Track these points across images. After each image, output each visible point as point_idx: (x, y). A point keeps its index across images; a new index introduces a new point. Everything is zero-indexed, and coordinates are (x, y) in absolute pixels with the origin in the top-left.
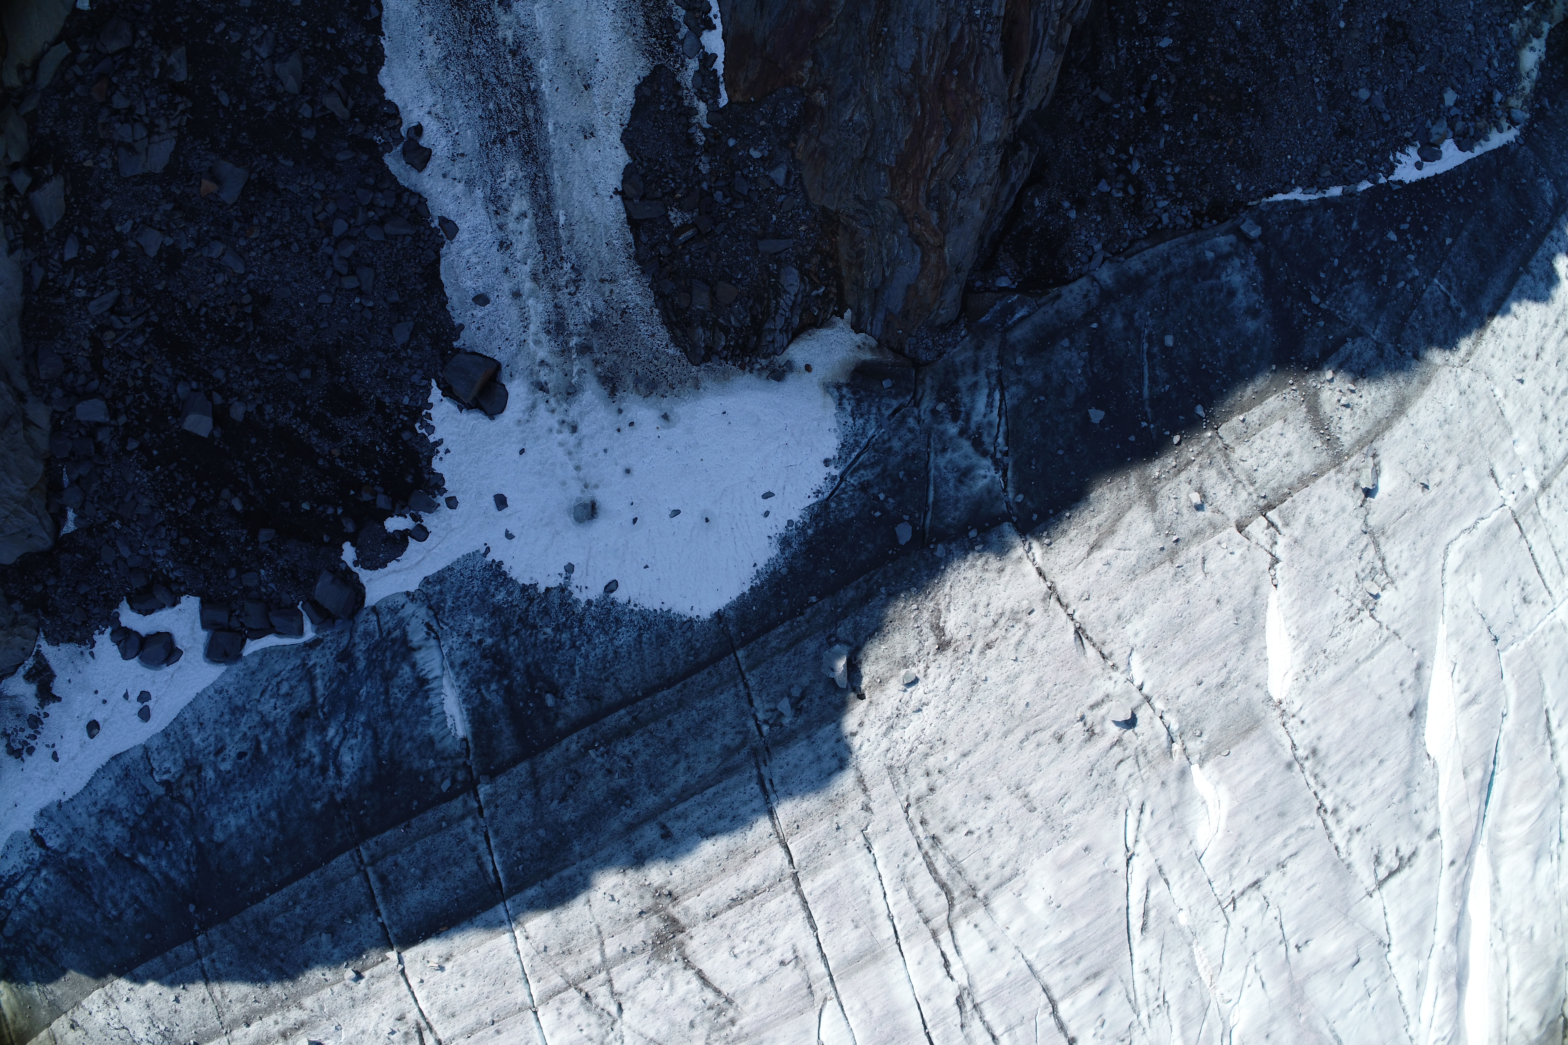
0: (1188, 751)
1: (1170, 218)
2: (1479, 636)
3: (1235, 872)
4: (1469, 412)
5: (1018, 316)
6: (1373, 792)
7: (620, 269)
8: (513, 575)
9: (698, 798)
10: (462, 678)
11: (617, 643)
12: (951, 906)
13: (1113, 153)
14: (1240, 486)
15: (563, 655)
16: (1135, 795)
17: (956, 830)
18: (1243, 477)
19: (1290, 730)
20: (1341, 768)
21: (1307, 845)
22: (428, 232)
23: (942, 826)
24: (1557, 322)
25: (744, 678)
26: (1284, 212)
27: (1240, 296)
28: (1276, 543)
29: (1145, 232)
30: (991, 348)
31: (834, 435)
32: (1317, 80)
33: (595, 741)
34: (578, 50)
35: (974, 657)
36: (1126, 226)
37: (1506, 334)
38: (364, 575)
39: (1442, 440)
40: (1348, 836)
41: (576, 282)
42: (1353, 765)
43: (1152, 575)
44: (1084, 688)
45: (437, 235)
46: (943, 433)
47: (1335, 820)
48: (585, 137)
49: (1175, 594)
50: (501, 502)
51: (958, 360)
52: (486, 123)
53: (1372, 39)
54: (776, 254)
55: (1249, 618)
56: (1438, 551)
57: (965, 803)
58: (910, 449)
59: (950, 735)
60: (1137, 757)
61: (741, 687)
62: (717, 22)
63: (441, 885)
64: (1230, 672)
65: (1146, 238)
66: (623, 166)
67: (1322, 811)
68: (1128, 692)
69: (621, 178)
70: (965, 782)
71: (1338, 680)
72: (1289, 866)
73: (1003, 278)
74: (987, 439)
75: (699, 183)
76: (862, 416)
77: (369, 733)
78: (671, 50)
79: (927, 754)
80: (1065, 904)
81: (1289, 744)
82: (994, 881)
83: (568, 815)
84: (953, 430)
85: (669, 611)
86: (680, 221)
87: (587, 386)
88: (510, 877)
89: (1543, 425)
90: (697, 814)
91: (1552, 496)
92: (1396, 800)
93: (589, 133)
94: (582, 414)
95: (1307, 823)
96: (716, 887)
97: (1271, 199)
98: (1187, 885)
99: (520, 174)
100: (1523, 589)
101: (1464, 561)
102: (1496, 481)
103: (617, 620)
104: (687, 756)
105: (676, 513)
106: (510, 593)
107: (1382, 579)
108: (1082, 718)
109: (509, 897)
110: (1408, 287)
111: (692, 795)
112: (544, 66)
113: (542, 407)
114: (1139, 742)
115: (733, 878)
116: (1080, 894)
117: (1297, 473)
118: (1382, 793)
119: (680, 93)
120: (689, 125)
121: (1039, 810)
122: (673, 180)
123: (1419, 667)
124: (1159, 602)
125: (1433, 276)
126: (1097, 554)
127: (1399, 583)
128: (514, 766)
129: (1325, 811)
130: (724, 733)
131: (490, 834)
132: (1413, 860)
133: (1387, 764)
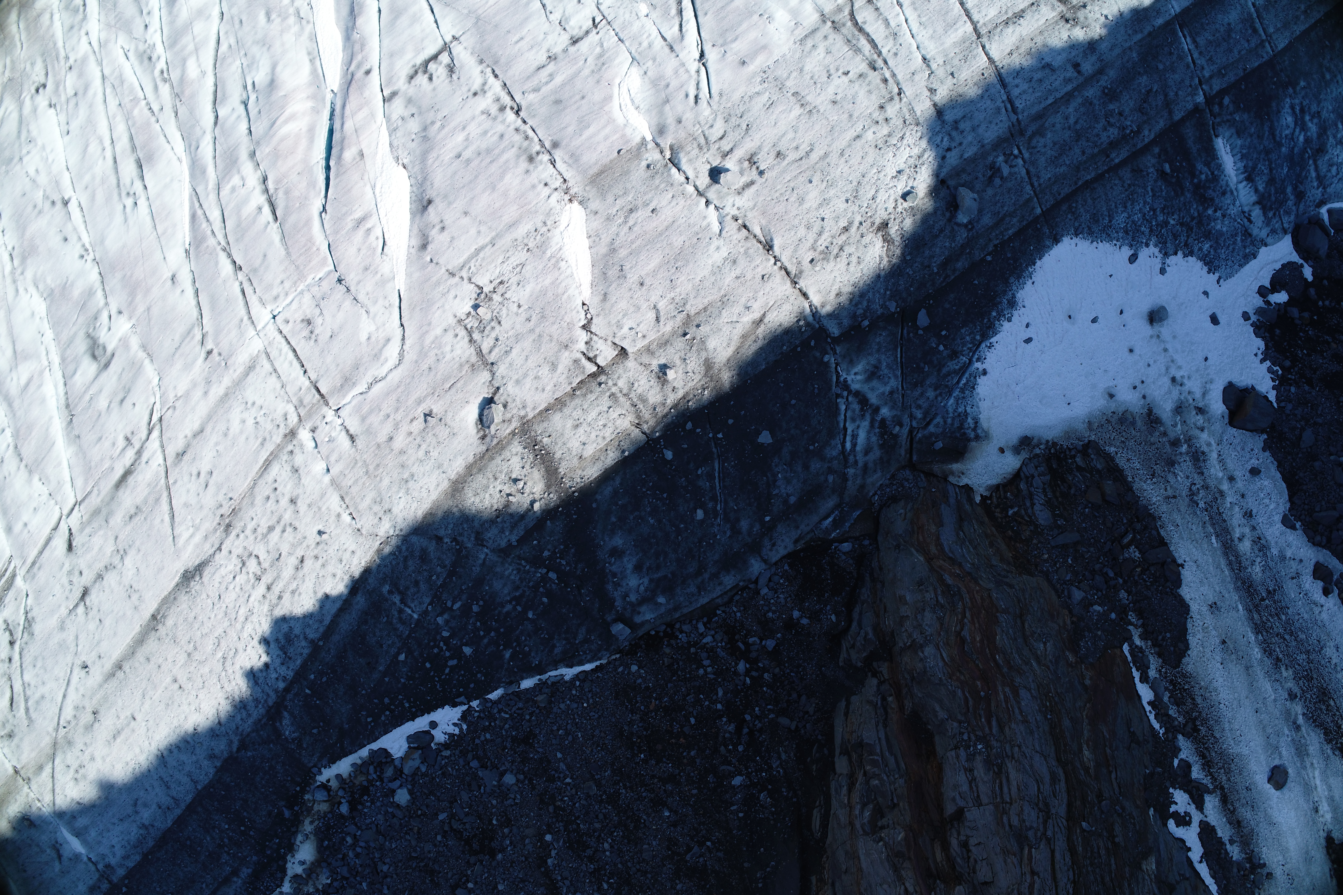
0: (658, 150)
1: (697, 628)
2: (359, 282)
3: (598, 50)
4: (380, 494)
5: (830, 519)
6: (464, 128)
7: (1164, 508)
8: (1200, 264)
9: (1058, 95)
10: (1224, 182)
11: (1125, 215)
12: (852, 14)
13: (766, 675)
14: (625, 391)
15: (1160, 203)
16: (705, 111)
17: (857, 76)
18: (622, 399)
19: (559, 177)
20: (502, 147)
21: (529, 77)
22: (1303, 517)
23: (869, 78)
24: (280, 598)
25: (1034, 192)
26: (585, 653)
27: (630, 566)
28: (586, 343)
29: (718, 612)
30: (852, 487)
31: (981, 396)
32: (568, 780)
33: (1133, 138)
34: (1236, 669)
35: (858, 219)
36: (738, 614)
37: (338, 577)
38: (1295, 258)
39: (410, 462)
40: (486, 88)
41: (1192, 494)
42: (489, 151)
43: (706, 301)
44: (761, 199)
45: (1295, 516)
46: (892, 408)
47: (502, 101)
48: (1215, 603)
49: (684, 287)
50: (1214, 320)
51: (879, 474)
52: (1283, 604)
53: (511, 831)
54: (1062, 533)
55: (610, 273)
56: (410, 356)
57: (853, 97)
58: (919, 390)
59: (872, 152)
60: (707, 143)
61: (1036, 184)
62: (1148, 708)
63: (1218, 26)
64: (625, 222)
65: (717, 608)
66: (1183, 586)
67: (516, 108)
68: (721, 198)
69: (1182, 577)
70: (856, 115)
71: (512, 225)
72: (544, 58)
73: (847, 550)
74: (856, 406)
75: (1125, 582)
76: (959, 415)
77: (1278, 139)
78: (1171, 682)
79: (889, 136)
80: (756, 17)
81: (559, 164)
82: (819, 35)
83: (1144, 80)
84: (885, 411)
85: (1092, 242)
86: (1131, 550)
87: (1170, 414)
88: (1174, 33)
89: (295, 494)
90: (1057, 83)
91: (282, 426)
92: (438, 124)
93: (1214, 607)
94: (1170, 392)
95: (531, 97)
96: (1036, 26)
97: (598, 663)
98: (645, 36)
99: (1250, 570)
100: (311, 332)
101: (381, 350)
102: (347, 431)
103: (1126, 232)
104: (1069, 128)
105: (1094, 321)
106: (1200, 249)
107: (472, 323)
108: (761, 173)
109: (1173, 18)
110: (449, 604)
111: (1062, 97)
112: (1257, 653)
113: (1198, 395)
114: (707, 156)
115: (1024, 33)
116: (745, 26)
117: (567, 411)
118: (455, 129)
119: (1157, 649)
120: (1143, 626)
121: (790, 94)
122: (1145, 581)
123: (424, 246)
124: (699, 278)
125: (418, 620)
126: (757, 315)
127: (452, 321)
128: (1183, 117)
129: (512, 108)
130: (1045, 147)
131: (1192, 65)
132: (412, 72)
133: (452, 155)
